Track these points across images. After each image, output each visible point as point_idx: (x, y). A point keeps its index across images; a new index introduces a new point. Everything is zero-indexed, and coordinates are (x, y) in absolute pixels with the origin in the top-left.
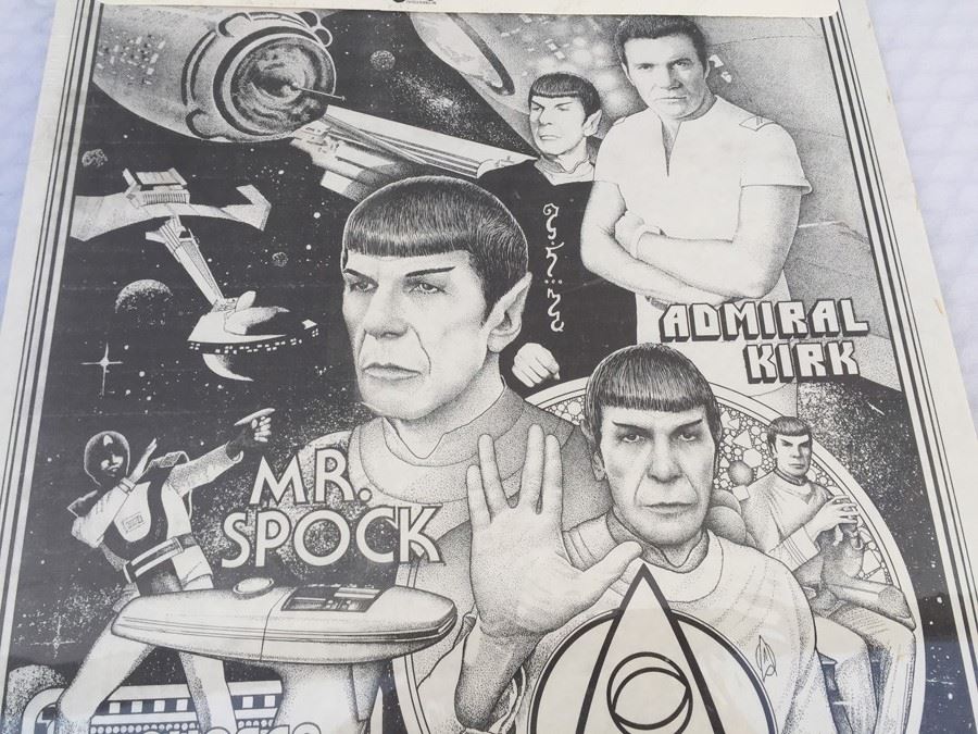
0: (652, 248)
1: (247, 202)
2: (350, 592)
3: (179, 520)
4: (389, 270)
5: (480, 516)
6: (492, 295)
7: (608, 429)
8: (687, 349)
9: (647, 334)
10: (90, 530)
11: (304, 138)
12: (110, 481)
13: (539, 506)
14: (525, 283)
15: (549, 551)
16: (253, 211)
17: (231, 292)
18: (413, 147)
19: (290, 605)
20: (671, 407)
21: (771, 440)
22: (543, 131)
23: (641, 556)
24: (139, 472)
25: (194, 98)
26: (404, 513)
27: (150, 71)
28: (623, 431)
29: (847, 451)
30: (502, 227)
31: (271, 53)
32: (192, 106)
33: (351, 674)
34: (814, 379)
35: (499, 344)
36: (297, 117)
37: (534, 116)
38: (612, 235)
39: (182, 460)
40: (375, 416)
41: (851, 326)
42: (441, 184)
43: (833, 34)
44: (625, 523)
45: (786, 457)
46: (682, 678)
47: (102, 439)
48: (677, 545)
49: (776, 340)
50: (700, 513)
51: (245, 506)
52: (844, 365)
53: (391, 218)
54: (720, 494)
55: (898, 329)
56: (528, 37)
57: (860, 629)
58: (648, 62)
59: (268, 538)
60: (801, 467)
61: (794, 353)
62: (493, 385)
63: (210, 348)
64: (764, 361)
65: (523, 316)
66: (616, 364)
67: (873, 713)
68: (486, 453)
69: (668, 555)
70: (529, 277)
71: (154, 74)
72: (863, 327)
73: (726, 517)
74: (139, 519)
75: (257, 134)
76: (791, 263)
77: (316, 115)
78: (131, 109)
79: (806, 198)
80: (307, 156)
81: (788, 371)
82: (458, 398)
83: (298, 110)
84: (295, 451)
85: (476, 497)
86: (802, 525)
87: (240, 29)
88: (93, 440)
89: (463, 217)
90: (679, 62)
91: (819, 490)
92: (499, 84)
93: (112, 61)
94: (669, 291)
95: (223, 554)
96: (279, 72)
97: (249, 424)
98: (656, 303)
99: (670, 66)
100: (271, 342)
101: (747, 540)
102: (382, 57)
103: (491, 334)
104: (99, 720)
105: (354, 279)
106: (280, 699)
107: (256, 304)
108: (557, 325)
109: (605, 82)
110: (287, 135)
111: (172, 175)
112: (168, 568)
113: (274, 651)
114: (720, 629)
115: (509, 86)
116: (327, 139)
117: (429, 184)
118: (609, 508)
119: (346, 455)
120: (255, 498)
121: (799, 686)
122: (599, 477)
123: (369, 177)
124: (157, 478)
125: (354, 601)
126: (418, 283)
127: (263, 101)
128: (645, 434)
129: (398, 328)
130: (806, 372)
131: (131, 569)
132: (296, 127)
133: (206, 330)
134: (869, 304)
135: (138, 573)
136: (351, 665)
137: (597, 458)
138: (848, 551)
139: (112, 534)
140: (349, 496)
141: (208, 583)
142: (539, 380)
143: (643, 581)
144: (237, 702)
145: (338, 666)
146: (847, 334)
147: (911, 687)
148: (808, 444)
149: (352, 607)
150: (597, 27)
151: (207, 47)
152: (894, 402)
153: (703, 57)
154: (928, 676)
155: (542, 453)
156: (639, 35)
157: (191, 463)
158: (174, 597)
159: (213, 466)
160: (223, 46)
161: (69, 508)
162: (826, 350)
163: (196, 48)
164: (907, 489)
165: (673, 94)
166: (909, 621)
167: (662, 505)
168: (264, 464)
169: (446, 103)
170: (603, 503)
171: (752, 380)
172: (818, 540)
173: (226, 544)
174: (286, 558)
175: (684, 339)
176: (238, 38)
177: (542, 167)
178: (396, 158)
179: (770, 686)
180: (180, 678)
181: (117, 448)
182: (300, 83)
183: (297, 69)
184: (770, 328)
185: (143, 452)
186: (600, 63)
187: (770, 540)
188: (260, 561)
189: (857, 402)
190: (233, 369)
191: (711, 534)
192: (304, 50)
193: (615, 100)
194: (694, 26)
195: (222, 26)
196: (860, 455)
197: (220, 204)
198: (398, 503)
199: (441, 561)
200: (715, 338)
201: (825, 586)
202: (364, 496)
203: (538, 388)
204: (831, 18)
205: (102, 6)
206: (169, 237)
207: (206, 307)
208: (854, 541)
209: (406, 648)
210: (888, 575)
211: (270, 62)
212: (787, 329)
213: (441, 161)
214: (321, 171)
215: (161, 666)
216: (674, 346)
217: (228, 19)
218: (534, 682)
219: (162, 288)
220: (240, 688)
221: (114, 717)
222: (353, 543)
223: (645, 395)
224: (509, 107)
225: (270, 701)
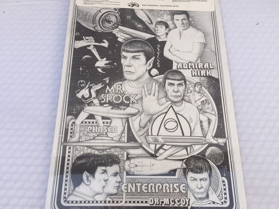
0: (177, 53)
1: (104, 42)
2: (122, 107)
3: (94, 95)
4: (130, 55)
5: (144, 96)
6: (147, 60)
7: (167, 83)
8: (182, 71)
9: (175, 68)
10: (79, 95)
11: (114, 32)
12: (82, 88)
13: (154, 95)
14: (153, 58)
15: (155, 102)
16: (106, 44)
17: (102, 58)
18: (134, 34)
19: (112, 109)
20: (178, 80)
21: (195, 86)
22: (158, 31)
23: (171, 104)
24: (87, 87)
25: (95, 24)
26: (131, 95)
27: (87, 19)
28: (169, 84)
29: (208, 88)
30: (150, 48)
31: (109, 16)
32: (95, 25)
33: (122, 120)
34: (203, 76)
35: (148, 69)
36: (113, 28)
37: (156, 29)
38: (169, 50)
39: (94, 85)
40: (127, 80)
41: (211, 67)
42: (139, 40)
43: (213, 14)
44: (169, 98)
45: (197, 89)
46: (177, 122)
47: (81, 81)
48: (177, 102)
49: (197, 70)
50: (182, 97)
51: (105, 93)
52: (209, 74)
53: (130, 46)
54: (185, 94)
55: (219, 68)
56: (156, 14)
57: (207, 116)
58: (178, 19)
59: (108, 98)
60: (199, 90)
61: (200, 72)
62: (147, 75)
63: (98, 67)
64: (195, 73)
65: (153, 64)
66: (169, 72)
67: (208, 129)
68: (145, 86)
69: (176, 104)
70: (154, 57)
71: (88, 19)
72: (213, 68)
73: (186, 98)
74: (87, 94)
75: (106, 30)
76: (201, 56)
77: (117, 27)
78: (84, 25)
79: (205, 45)
80: (115, 35)
81: (199, 75)
82: (141, 77)
83: (113, 26)
84: (113, 85)
85: (143, 94)
86: (199, 100)
87: (103, 11)
88: (79, 81)
89: (143, 46)
90: (184, 19)
91: (202, 94)
92: (150, 23)
93: (80, 17)
94: (179, 60)
95: (101, 100)
96: (110, 19)
97: (105, 80)
98: (176, 62)
99: (182, 20)
100: (109, 67)
101: (189, 102)
102: (129, 17)
103: (147, 67)
104: (81, 124)
105: (123, 57)
106: (110, 123)
107: (106, 60)
108: (159, 66)
109: (169, 23)
110: (112, 31)
111: (91, 37)
112: (92, 102)
113: (109, 115)
114: (184, 115)
115: (152, 23)
116: (119, 32)
117: (137, 40)
118: (166, 96)
119: (121, 86)
120: (106, 92)
121: (196, 124)
122: (165, 91)
123: (126, 39)
124: (90, 88)
125: (123, 109)
126: (134, 58)
127: (107, 25)
128: (173, 84)
129: (131, 65)
130: (202, 75)
131: (86, 102)
132: (113, 30)
133: (98, 64)
134: (215, 64)
135: (87, 102)
136: (122, 118)
137: (164, 88)
138: (206, 104)
139: (83, 96)
140: (122, 92)
141: (99, 105)
142: (155, 75)
143: (171, 108)
144: (104, 123)
145: (120, 118)
146: (210, 69)
147: (215, 125)
148: (201, 87)
149: (122, 109)
150: (169, 12)
151: (97, 15)
152: (217, 80)
153: (188, 18)
154: (218, 124)
155: (155, 87)
156: (177, 14)
157: (95, 86)
158: (93, 107)
159: (99, 86)
160: (100, 14)
161: (76, 92)
162: (206, 71)
163: (95, 15)
164: (217, 94)
165: (182, 25)
166: (216, 115)
167: (175, 96)
168: (108, 86)
169: (140, 26)
170: (165, 95)
171: (192, 76)
172: (201, 102)
173: (101, 99)
174: (111, 101)
175: (181, 69)
176: (103, 13)
177: (157, 38)
178: (131, 35)
179: (191, 124)
180: (94, 119)
181: (83, 83)
182: (114, 21)
183: (113, 19)
184: (196, 67)
185: (88, 84)
186: (169, 19)
187: (193, 102)
188: (107, 102)
189: (210, 80)
190: (102, 71)
191: (183, 101)
192: (115, 15)
193: (171, 26)
194: (187, 13)
195: (100, 10)
196: (210, 89)
197: (100, 43)
198: (130, 94)
199: (137, 103)
200: (187, 69)
201: (202, 109)
202: (125, 92)
203: (155, 76)
204: (213, 12)
205: (78, 6)
206: (91, 48)
207: (98, 60)
208: (207, 103)
209: (131, 116)
210: (213, 108)
211: (109, 18)
212: (200, 68)
213: (139, 36)
214: (118, 37)
215: (91, 117)
216: (179, 70)
217: (101, 9)
218: (152, 122)
219: (90, 57)
220: (104, 121)
221: (84, 124)
222: (123, 99)
223: (174, 78)
224: (152, 27)
225: (109, 123)
